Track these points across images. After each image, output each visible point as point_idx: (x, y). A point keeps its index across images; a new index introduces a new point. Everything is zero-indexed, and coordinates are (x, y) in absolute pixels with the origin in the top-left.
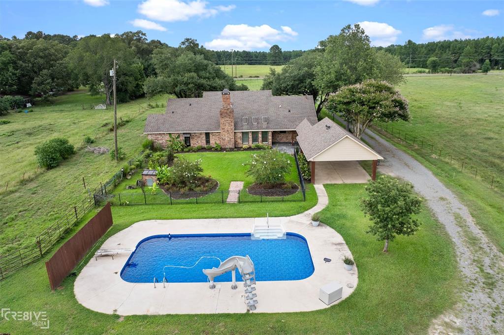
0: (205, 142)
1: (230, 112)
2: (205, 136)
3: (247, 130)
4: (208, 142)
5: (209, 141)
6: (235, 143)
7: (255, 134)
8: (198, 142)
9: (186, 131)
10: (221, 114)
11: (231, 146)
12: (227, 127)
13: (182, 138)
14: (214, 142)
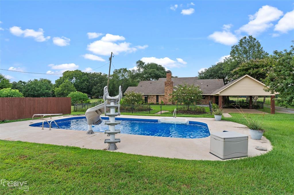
1: (171, 83)
2: (156, 97)
4: (157, 101)
8: (152, 101)
9: (146, 94)
10: (165, 84)
11: (170, 103)
12: (169, 92)
13: (144, 98)
14: (160, 101)
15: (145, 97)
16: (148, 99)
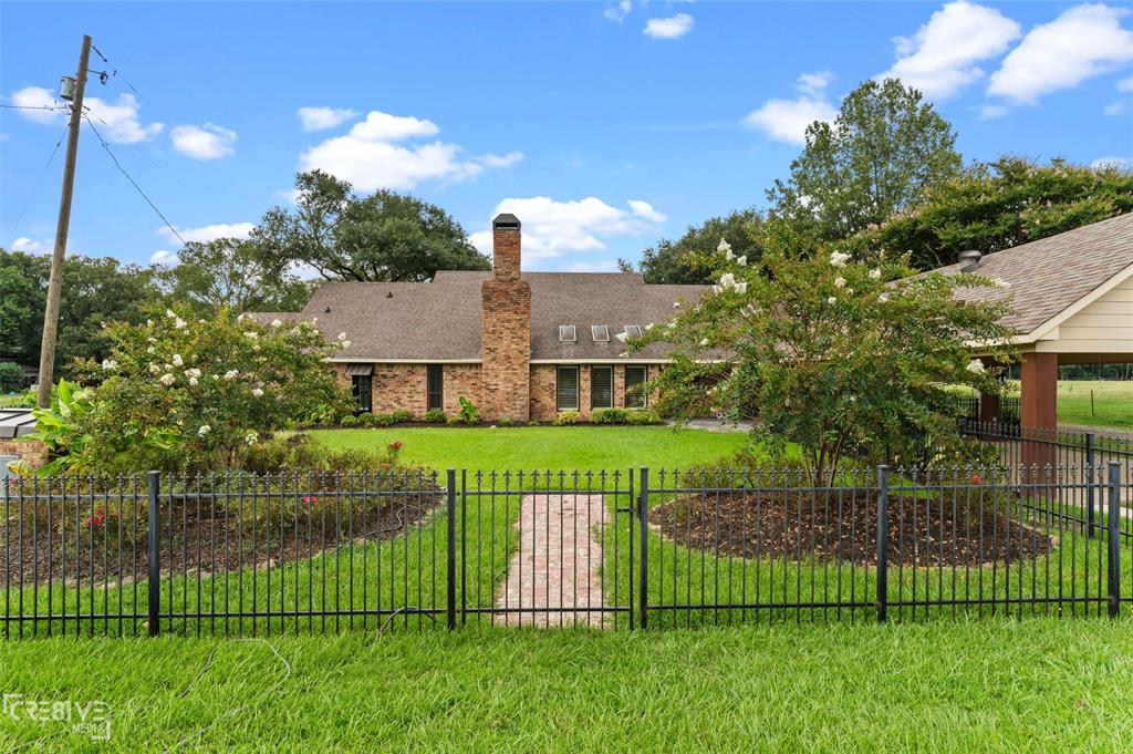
0: (423, 399)
1: (519, 291)
2: (425, 378)
3: (576, 357)
4: (435, 399)
5: (440, 397)
6: (531, 406)
7: (601, 376)
8: (398, 401)
9: (360, 356)
10: (487, 299)
11: (516, 416)
12: (506, 345)
13: (344, 384)
14: (455, 400)
15: (355, 379)
16: (375, 392)
